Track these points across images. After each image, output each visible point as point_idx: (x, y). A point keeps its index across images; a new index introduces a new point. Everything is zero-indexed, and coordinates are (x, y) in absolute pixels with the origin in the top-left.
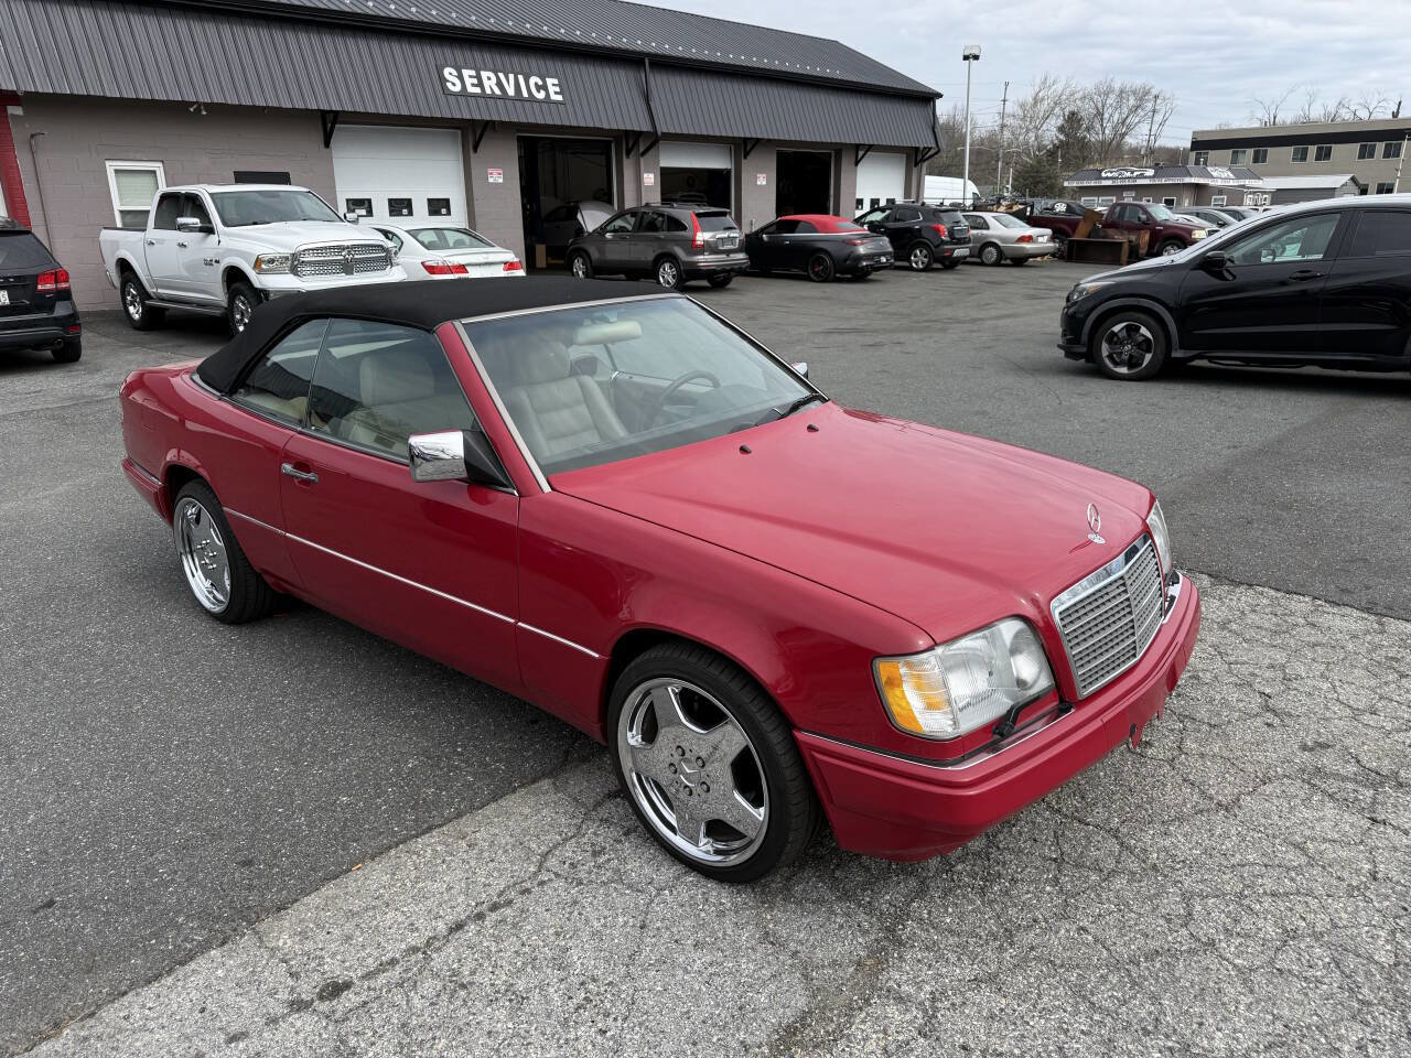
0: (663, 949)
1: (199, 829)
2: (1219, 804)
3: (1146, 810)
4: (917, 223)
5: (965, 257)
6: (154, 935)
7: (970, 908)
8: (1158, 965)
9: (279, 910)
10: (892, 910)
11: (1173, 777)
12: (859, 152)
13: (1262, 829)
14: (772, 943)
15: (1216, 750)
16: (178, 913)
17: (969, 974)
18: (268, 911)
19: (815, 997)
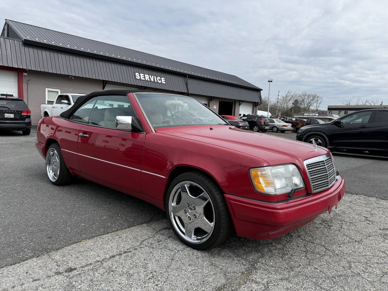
0: (178, 265)
1: (37, 229)
2: (356, 241)
3: (333, 241)
4: (255, 120)
5: (268, 129)
6: (16, 253)
7: (278, 261)
8: (342, 279)
9: (57, 250)
10: (253, 260)
11: (340, 234)
12: (240, 102)
13: (370, 247)
14: (214, 266)
15: (353, 228)
16: (25, 248)
17: (279, 277)
18: (53, 250)
19: (228, 280)
